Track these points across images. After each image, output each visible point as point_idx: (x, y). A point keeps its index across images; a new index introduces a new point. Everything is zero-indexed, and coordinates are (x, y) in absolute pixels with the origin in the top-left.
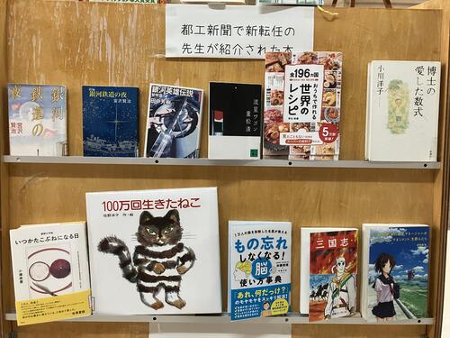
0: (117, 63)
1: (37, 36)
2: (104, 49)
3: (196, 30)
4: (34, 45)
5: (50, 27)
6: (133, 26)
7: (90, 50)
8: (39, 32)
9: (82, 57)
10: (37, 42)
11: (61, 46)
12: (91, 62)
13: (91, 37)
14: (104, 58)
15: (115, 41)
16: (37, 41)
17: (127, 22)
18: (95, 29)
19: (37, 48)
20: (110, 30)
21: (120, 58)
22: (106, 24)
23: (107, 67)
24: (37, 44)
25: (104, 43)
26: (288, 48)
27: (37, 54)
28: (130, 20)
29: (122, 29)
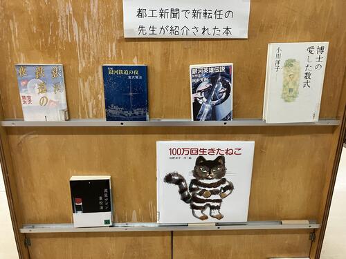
0: (83, 43)
1: (13, 20)
2: (72, 32)
3: (149, 13)
4: (12, 29)
5: (23, 12)
6: (95, 11)
7: (60, 32)
8: (14, 17)
9: (54, 38)
10: (14, 26)
11: (34, 29)
12: (61, 43)
13: (59, 20)
14: (72, 39)
15: (81, 25)
16: (14, 24)
17: (89, 7)
18: (62, 14)
19: (14, 31)
20: (75, 14)
21: (86, 39)
22: (71, 9)
23: (76, 48)
24: (14, 28)
25: (71, 26)
26: (227, 29)
27: (15, 37)
28: (92, 4)
29: (85, 13)
